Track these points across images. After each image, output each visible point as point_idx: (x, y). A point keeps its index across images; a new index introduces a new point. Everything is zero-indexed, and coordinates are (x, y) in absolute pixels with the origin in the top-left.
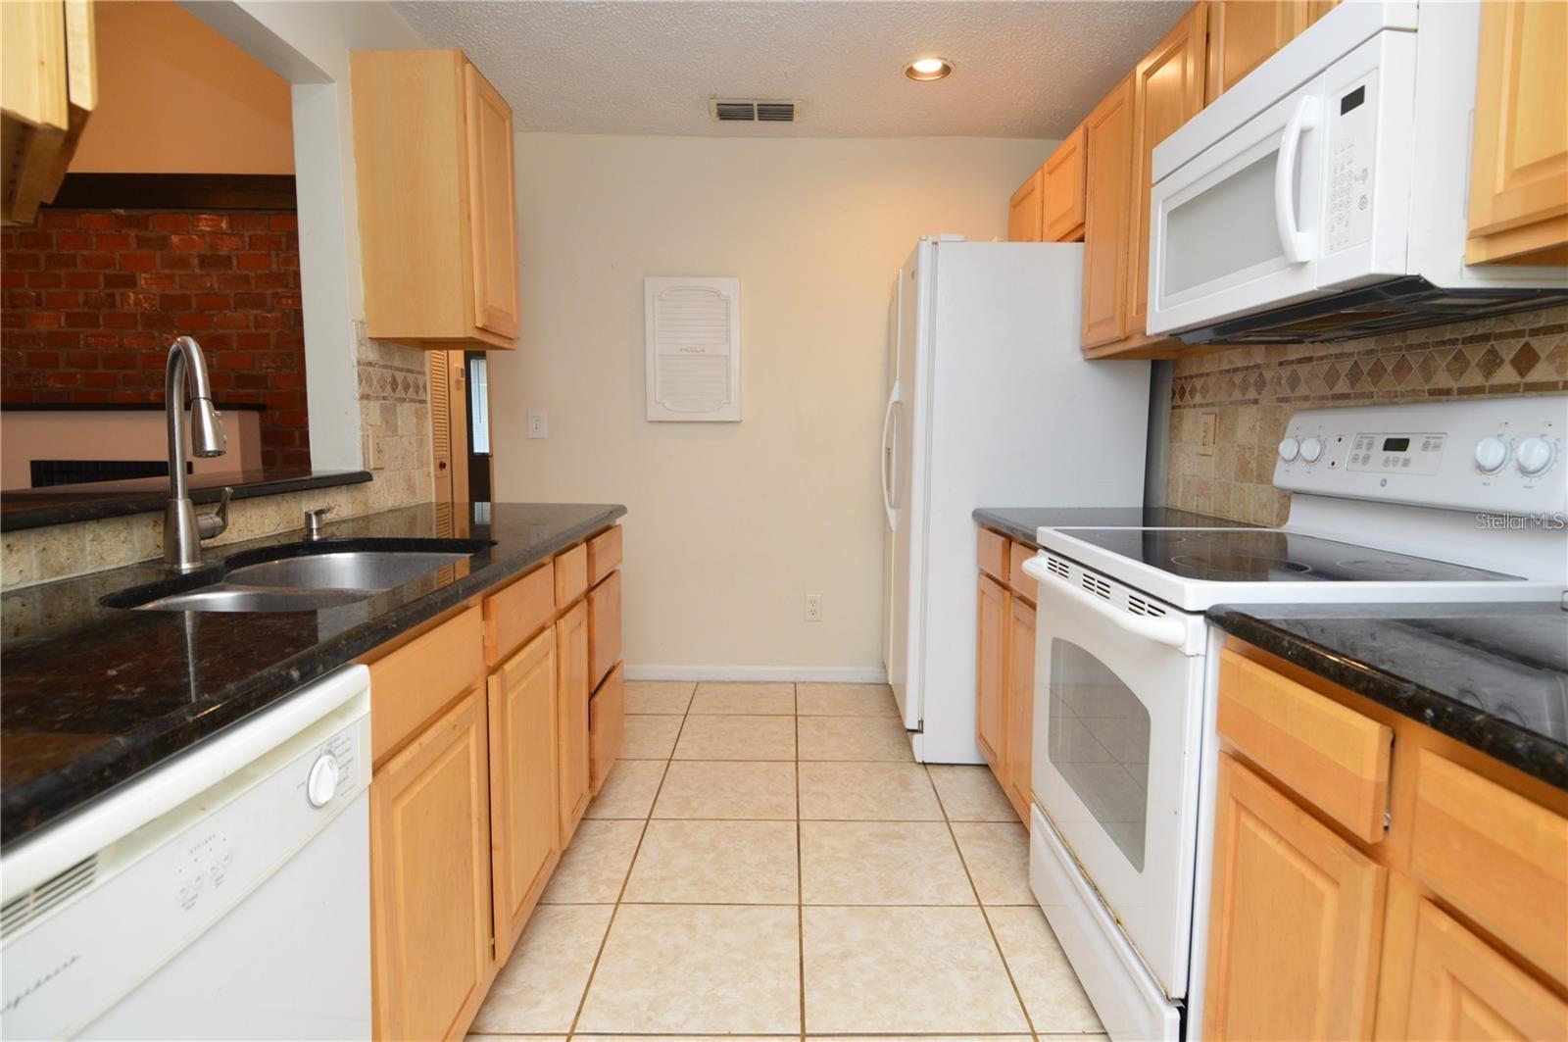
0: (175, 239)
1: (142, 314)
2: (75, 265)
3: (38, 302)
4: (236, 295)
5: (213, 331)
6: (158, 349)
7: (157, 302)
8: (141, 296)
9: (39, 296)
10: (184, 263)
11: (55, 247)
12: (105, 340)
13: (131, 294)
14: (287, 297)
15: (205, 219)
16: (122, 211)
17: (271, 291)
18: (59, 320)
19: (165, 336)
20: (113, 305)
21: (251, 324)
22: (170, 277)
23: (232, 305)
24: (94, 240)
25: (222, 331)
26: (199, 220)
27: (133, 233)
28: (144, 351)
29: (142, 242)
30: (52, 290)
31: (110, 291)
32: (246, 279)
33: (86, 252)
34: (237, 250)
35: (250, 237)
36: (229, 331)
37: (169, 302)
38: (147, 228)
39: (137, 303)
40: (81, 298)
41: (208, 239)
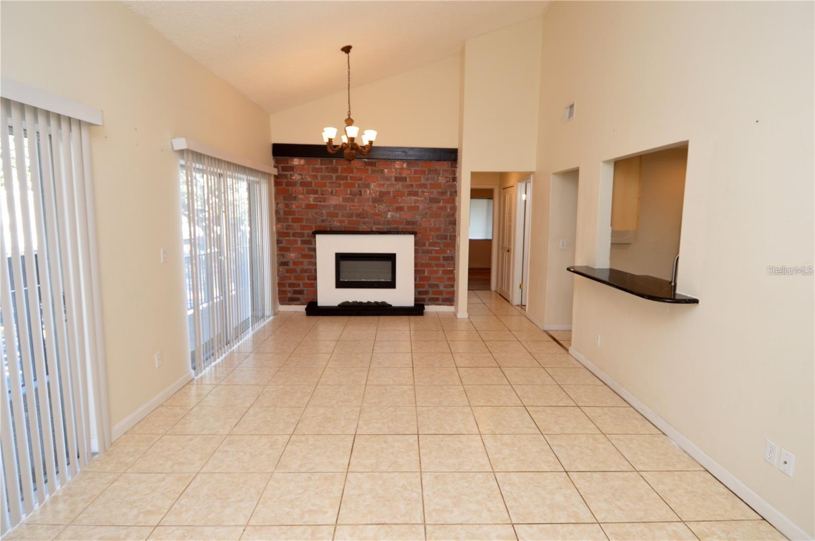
0: (386, 170)
1: (372, 198)
2: (347, 180)
3: (332, 193)
4: (408, 191)
5: (398, 205)
6: (377, 211)
7: (378, 193)
8: (372, 191)
9: (332, 191)
10: (388, 179)
11: (339, 173)
12: (357, 207)
13: (368, 191)
14: (426, 192)
15: (398, 164)
16: (366, 160)
17: (421, 190)
18: (339, 200)
19: (380, 206)
20: (361, 195)
21: (413, 202)
22: (383, 185)
23: (406, 195)
24: (355, 170)
25: (401, 205)
26: (395, 163)
27: (370, 168)
28: (371, 212)
29: (373, 172)
30: (337, 189)
31: (360, 189)
32: (412, 186)
33: (351, 175)
34: (409, 175)
35: (414, 170)
36: (404, 205)
37: (382, 194)
38: (375, 166)
39: (370, 194)
40: (349, 192)
41: (398, 170)
